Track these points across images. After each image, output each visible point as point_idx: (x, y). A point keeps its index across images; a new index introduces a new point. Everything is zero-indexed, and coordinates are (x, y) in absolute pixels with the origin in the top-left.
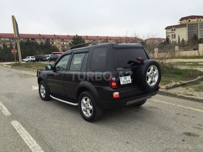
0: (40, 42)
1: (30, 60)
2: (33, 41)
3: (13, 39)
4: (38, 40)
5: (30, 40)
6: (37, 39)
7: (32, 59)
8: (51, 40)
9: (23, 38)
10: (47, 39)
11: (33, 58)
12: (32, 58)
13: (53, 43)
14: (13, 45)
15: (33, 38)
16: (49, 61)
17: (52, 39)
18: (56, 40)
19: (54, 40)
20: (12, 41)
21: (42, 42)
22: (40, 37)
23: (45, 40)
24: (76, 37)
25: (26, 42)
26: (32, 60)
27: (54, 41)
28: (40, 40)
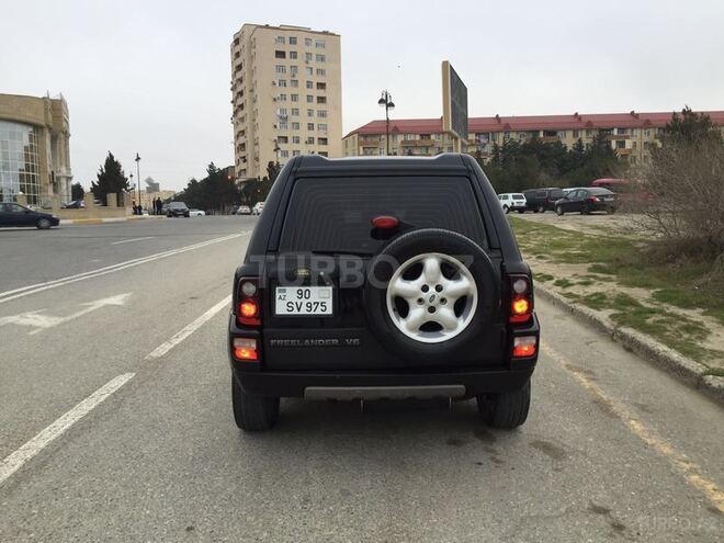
0: (575, 141)
1: (509, 205)
2: (552, 140)
3: (486, 134)
4: (570, 134)
5: (541, 135)
6: (565, 130)
7: (515, 201)
8: (615, 132)
9: (517, 132)
10: (601, 130)
11: (521, 197)
12: (514, 197)
13: (621, 144)
14: (486, 154)
15: (549, 127)
16: (559, 210)
17: (621, 130)
18: (637, 132)
19: (629, 133)
20: (483, 141)
21: (580, 140)
22: (579, 123)
23: (595, 133)
24: (682, 117)
25: (524, 144)
26: (515, 205)
27: (628, 137)
28: (575, 135)
